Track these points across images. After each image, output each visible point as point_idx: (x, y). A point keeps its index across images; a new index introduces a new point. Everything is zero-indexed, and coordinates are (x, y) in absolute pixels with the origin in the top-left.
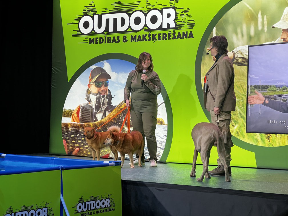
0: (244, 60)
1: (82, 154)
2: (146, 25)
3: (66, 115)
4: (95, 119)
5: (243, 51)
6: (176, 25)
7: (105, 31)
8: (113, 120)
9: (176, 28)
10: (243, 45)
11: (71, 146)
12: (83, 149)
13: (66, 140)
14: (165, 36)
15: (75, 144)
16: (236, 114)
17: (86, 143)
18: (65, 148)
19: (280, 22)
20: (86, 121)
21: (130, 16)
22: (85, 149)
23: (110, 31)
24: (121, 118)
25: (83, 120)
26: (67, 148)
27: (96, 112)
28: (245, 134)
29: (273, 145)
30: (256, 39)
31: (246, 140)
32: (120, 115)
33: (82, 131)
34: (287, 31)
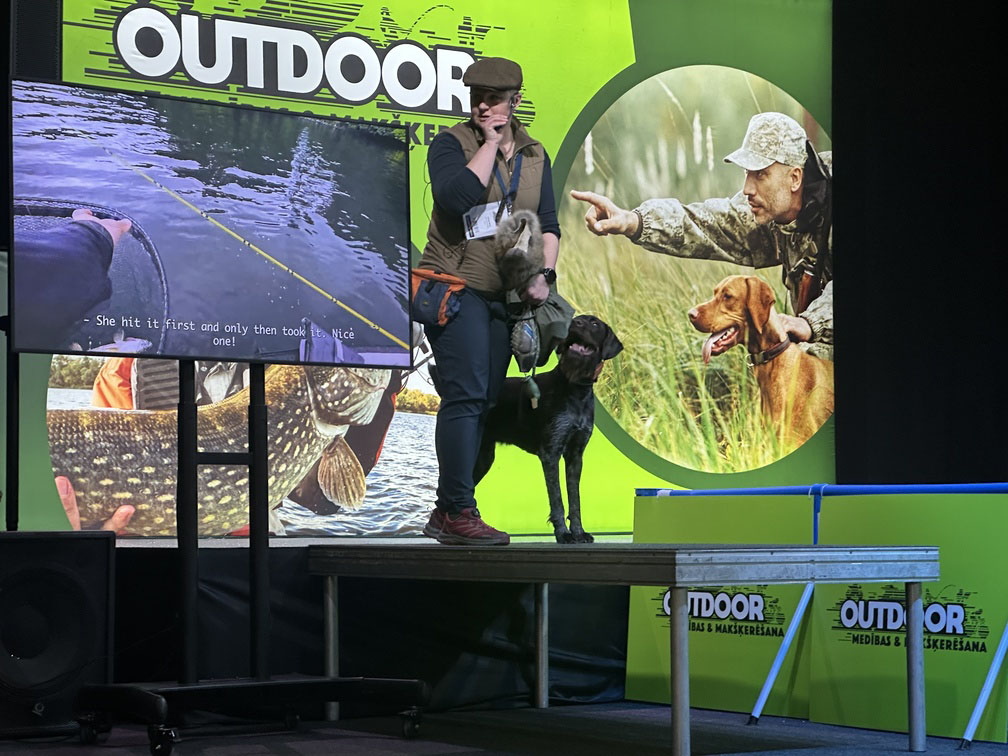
0: (665, 239)
1: (148, 529)
2: (381, 89)
3: (68, 378)
4: (199, 397)
5: (662, 213)
7: (231, 79)
8: (273, 401)
10: (661, 197)
11: (97, 502)
12: (150, 510)
13: (72, 477)
15: (113, 492)
16: (650, 385)
17: (165, 486)
18: (70, 509)
19: (741, 150)
20: (162, 402)
21: (325, 48)
22: (158, 508)
23: (249, 85)
24: (303, 394)
25: (147, 401)
26: (76, 510)
27: (204, 369)
28: (672, 441)
29: (733, 468)
30: (690, 186)
31: (673, 457)
32: (299, 384)
33: (144, 441)
34: (757, 175)
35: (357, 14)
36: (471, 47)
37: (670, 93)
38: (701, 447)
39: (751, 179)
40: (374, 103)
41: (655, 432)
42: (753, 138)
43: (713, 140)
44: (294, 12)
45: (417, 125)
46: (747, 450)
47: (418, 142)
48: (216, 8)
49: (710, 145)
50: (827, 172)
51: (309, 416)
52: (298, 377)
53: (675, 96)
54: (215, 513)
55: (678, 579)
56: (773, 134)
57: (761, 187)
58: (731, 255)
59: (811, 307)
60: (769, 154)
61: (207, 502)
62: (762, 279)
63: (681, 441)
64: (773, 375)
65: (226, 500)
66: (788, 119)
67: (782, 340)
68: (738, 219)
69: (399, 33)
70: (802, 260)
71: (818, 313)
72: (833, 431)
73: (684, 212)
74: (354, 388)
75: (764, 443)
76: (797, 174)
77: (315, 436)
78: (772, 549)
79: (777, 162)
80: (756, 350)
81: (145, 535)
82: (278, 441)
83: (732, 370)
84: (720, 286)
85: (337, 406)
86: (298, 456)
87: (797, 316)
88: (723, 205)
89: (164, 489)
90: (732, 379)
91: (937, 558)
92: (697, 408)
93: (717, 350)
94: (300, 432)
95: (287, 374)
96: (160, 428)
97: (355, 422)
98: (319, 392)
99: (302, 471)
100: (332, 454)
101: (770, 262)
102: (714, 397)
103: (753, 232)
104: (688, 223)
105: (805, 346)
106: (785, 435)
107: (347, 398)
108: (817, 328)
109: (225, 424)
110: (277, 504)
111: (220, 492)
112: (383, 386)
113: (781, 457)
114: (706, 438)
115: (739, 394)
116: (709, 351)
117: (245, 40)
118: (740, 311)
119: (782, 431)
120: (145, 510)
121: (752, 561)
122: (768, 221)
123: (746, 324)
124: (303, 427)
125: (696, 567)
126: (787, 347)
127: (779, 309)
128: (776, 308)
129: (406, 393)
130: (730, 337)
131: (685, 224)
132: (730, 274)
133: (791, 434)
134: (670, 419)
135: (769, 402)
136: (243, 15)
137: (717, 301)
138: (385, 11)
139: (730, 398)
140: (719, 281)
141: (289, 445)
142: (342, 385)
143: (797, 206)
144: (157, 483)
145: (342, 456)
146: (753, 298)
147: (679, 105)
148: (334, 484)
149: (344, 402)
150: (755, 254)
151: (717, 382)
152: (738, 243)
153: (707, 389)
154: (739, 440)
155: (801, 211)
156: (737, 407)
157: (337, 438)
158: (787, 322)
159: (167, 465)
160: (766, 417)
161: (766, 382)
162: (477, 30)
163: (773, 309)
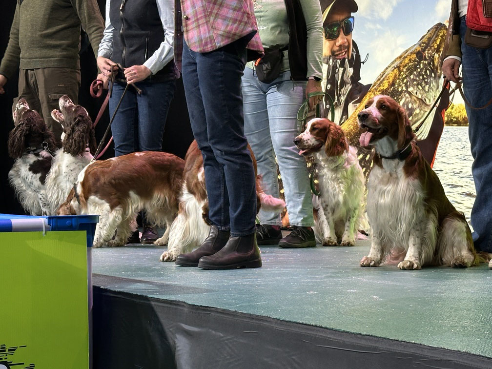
107: (411, 118)
129: (452, 108)
142: (408, 106)
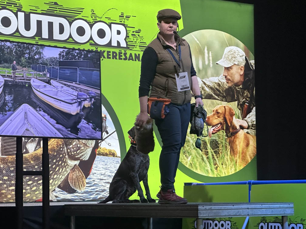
2: (91, 38)
4: (24, 151)
6: (127, 45)
7: (36, 35)
8: (52, 152)
9: (127, 48)
12: (6, 193)
14: (115, 54)
17: (11, 184)
19: (222, 60)
20: (11, 153)
21: (71, 23)
23: (43, 37)
24: (63, 149)
25: (5, 152)
27: (26, 141)
28: (198, 165)
29: (220, 175)
30: (204, 73)
31: (198, 171)
32: (61, 146)
33: (4, 167)
34: (228, 69)
35: (82, 12)
36: (124, 23)
37: (196, 39)
38: (208, 167)
39: (226, 70)
40: (88, 43)
41: (191, 162)
42: (226, 55)
43: (212, 56)
44: (59, 11)
45: (104, 51)
46: (225, 168)
47: (104, 58)
48: (30, 10)
49: (211, 58)
50: (253, 68)
51: (65, 157)
52: (61, 143)
53: (198, 40)
54: (30, 193)
55: (199, 215)
56: (233, 54)
57: (229, 73)
58: (219, 98)
59: (248, 116)
60: (232, 61)
61: (27, 189)
62: (230, 106)
63: (201, 165)
64: (234, 141)
65: (34, 188)
66: (238, 49)
67: (238, 128)
68: (221, 85)
69: (97, 18)
70: (244, 99)
71: (250, 119)
72: (256, 161)
73: (202, 82)
74: (82, 147)
75: (231, 166)
76: (242, 68)
77: (67, 165)
78: (233, 204)
79: (235, 64)
80: (228, 132)
81: (4, 202)
82: (54, 166)
83: (220, 139)
84: (215, 109)
85: (75, 154)
86: (61, 172)
87: (243, 120)
88: (216, 80)
89: (12, 185)
90: (219, 142)
91: (293, 207)
92: (207, 153)
93: (214, 132)
94: (62, 163)
95: (57, 142)
96: (10, 162)
97: (82, 159)
98: (69, 148)
99: (63, 177)
100: (74, 171)
101: (233, 100)
102: (213, 149)
103: (227, 89)
104: (203, 86)
105: (246, 131)
106: (239, 163)
107: (79, 151)
108: (250, 124)
109: (34, 161)
110: (53, 190)
111: (32, 186)
112: (92, 146)
113: (238, 170)
114: (210, 164)
115: (222, 148)
116: (211, 132)
117: (41, 21)
118: (222, 118)
119: (238, 162)
120: (4, 193)
121: (226, 208)
122: (232, 85)
123: (224, 122)
124: (63, 162)
125: (206, 211)
126: (239, 131)
127: (236, 117)
128: (235, 117)
129: (100, 149)
130: (218, 127)
131: (202, 86)
132: (219, 105)
133: (241, 162)
134: (197, 157)
135: (233, 151)
136: (40, 12)
137: (214, 114)
138: (92, 10)
139: (219, 149)
140: (214, 107)
141: (58, 168)
142: (77, 146)
143: (242, 80)
144: (9, 183)
145: (77, 172)
146: (227, 113)
147: (199, 44)
148: (74, 182)
149: (78, 152)
150: (227, 97)
151: (214, 144)
152: (221, 93)
153: (211, 146)
154: (222, 165)
155: (244, 82)
156: (221, 153)
157: (75, 165)
158: (239, 122)
159: (12, 176)
160: (232, 156)
161: (232, 144)
162: (126, 17)
163: (234, 117)
